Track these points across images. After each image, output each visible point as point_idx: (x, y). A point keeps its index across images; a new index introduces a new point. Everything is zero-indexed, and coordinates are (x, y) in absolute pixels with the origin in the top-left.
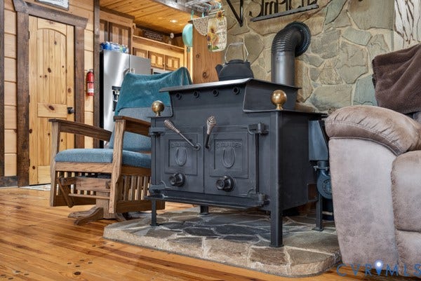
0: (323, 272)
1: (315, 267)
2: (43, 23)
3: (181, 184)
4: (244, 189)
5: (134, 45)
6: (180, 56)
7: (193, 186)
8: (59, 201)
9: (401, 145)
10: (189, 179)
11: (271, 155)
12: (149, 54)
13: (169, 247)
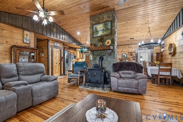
0: (110, 91)
1: (109, 91)
2: (55, 49)
3: (90, 80)
4: (99, 82)
5: (68, 51)
6: (75, 52)
7: (92, 81)
8: (69, 82)
9: (118, 78)
10: (91, 80)
11: (103, 77)
12: (71, 52)
13: (90, 89)
